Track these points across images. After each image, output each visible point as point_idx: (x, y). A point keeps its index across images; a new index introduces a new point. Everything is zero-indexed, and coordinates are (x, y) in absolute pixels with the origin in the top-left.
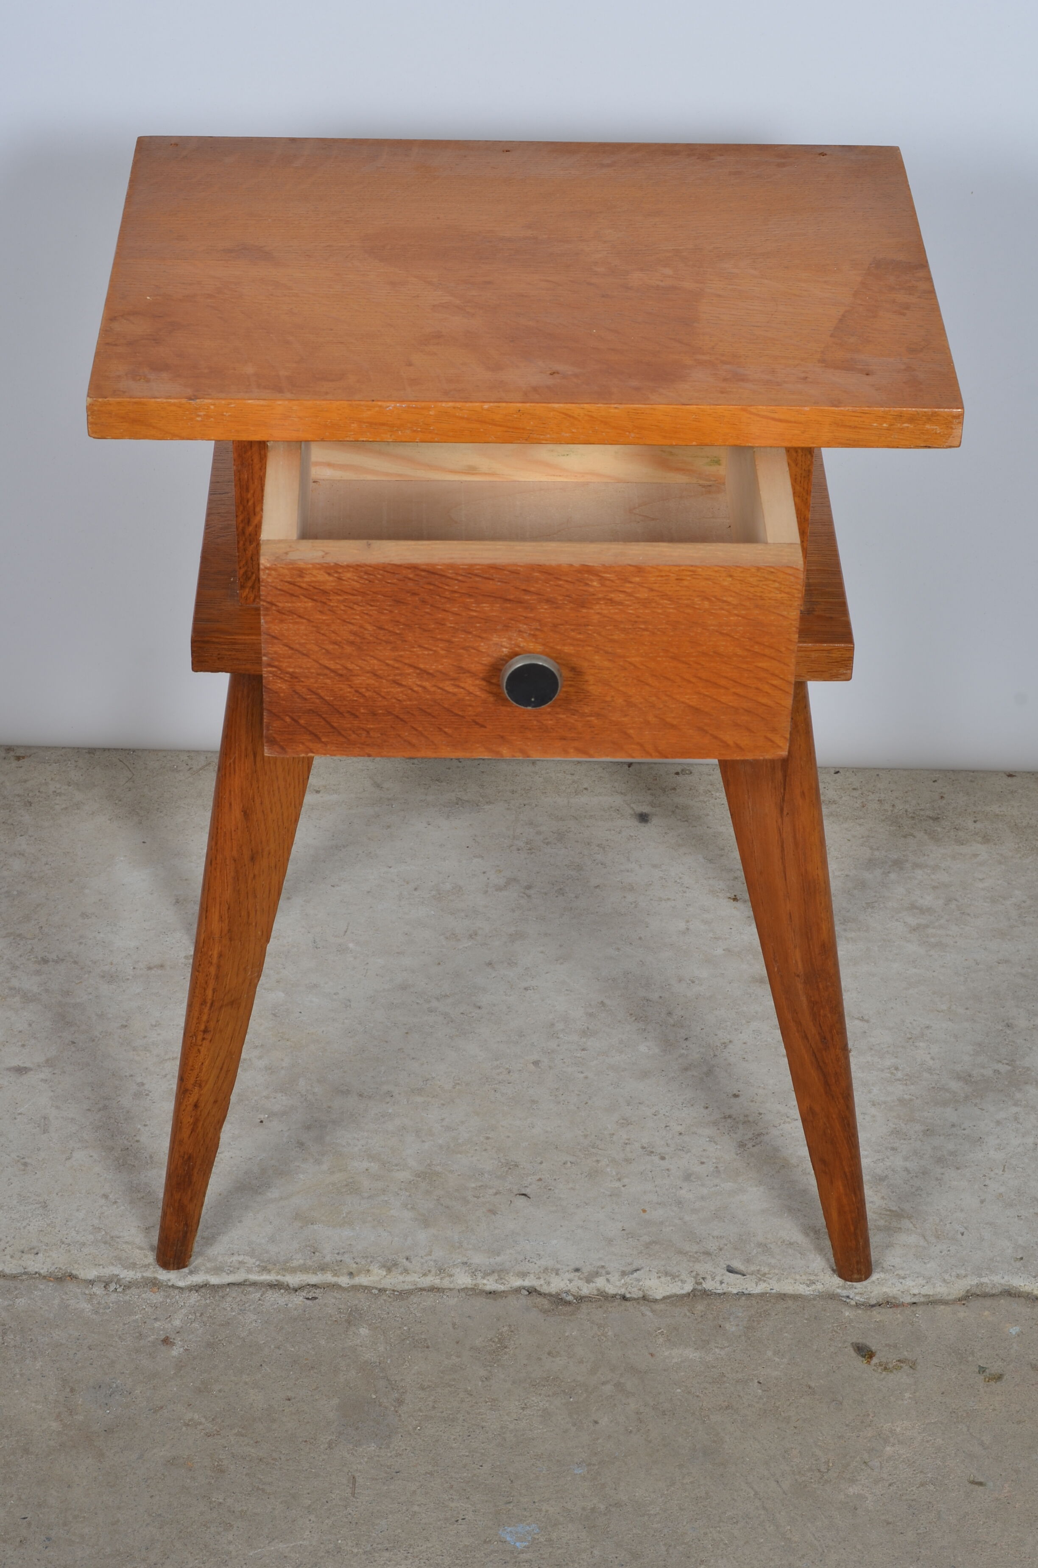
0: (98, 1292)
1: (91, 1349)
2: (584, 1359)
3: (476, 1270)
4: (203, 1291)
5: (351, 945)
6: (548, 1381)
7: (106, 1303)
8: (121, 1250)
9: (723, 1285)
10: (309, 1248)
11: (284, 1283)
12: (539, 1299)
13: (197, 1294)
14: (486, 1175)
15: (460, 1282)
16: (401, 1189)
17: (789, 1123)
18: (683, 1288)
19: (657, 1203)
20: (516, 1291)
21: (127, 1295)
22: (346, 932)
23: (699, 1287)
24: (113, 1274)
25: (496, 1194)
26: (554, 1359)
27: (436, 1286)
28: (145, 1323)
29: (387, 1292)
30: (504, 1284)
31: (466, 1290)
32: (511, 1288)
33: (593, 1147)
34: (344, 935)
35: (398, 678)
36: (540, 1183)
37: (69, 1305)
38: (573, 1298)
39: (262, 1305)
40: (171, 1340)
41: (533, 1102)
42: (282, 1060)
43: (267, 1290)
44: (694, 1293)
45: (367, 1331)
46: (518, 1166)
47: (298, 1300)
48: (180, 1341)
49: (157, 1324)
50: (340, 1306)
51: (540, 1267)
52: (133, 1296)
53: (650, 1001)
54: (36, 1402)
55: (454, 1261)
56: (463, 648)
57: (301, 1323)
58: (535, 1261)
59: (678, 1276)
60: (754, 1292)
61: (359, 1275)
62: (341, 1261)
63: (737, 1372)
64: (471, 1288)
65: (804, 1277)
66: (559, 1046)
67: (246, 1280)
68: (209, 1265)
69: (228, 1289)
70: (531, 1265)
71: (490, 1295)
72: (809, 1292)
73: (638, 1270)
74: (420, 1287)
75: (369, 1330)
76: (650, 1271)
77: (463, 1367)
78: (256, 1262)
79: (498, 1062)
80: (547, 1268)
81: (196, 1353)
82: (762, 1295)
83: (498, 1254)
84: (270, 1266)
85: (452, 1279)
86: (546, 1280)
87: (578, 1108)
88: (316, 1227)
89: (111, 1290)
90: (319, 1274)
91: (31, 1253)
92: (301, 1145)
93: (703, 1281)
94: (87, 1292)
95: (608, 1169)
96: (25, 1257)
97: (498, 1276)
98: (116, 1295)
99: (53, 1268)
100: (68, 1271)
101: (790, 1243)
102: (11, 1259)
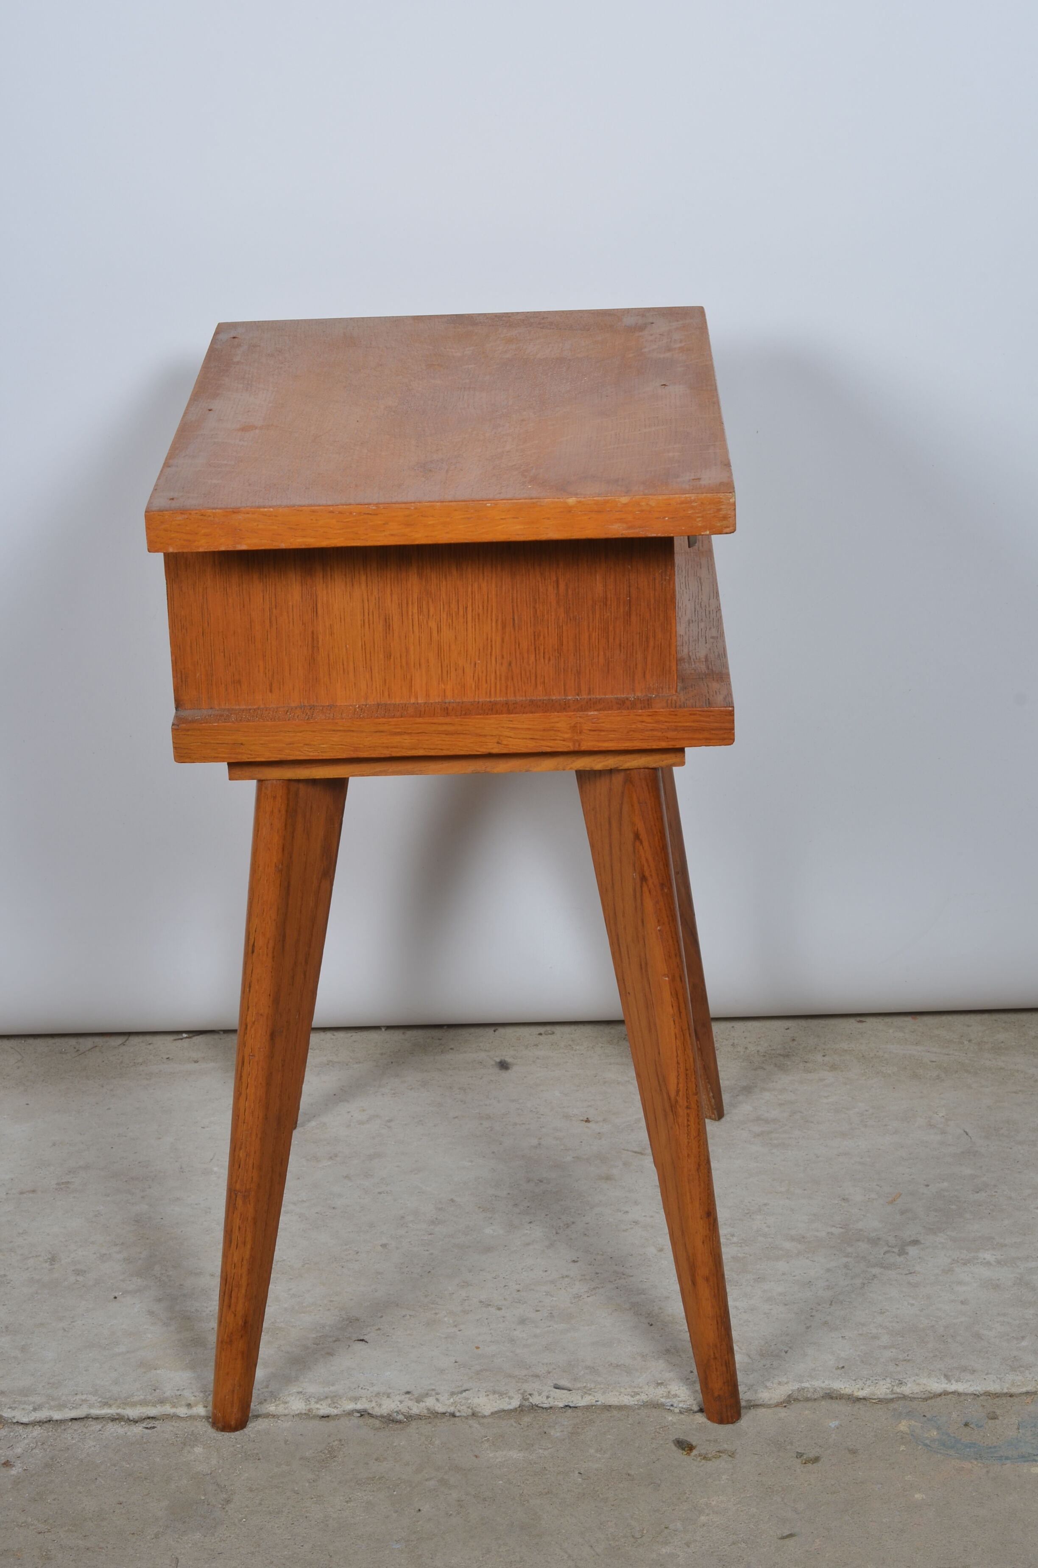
2: (410, 1463)
3: (310, 1397)
4: (47, 1425)
6: (373, 1480)
9: (549, 1399)
10: (150, 1387)
11: (124, 1416)
12: (370, 1421)
13: (40, 1428)
14: (327, 1328)
15: (294, 1408)
18: (510, 1404)
19: (491, 1342)
23: (527, 1403)
25: (335, 1341)
26: (380, 1464)
27: (270, 1413)
30: (337, 1408)
31: (300, 1416)
32: (344, 1411)
33: (432, 1303)
34: (210, 1162)
36: (379, 1332)
38: (403, 1417)
39: (102, 1434)
40: (12, 1463)
42: (141, 1253)
43: (108, 1422)
44: (522, 1409)
46: (358, 1320)
47: (138, 1429)
48: (20, 1463)
50: (177, 1432)
51: (372, 1392)
55: (290, 1394)
57: (138, 1446)
58: (368, 1388)
59: (505, 1394)
60: (580, 1405)
61: (196, 1406)
62: (180, 1395)
63: (559, 1466)
64: (305, 1414)
65: (629, 1390)
66: (407, 1232)
67: (88, 1415)
68: (52, 1403)
69: (70, 1423)
70: (363, 1391)
71: (324, 1418)
72: (633, 1403)
73: (467, 1390)
74: (256, 1414)
75: (203, 1448)
76: (479, 1391)
77: (292, 1473)
78: (97, 1398)
79: (348, 1247)
80: (379, 1393)
81: (34, 1472)
82: (588, 1407)
83: (333, 1385)
84: (111, 1402)
85: (286, 1405)
86: (376, 1402)
87: (421, 1276)
88: (158, 1372)
90: (158, 1405)
92: (151, 1313)
93: (530, 1397)
95: (446, 1319)
97: (331, 1401)
101: (618, 1365)
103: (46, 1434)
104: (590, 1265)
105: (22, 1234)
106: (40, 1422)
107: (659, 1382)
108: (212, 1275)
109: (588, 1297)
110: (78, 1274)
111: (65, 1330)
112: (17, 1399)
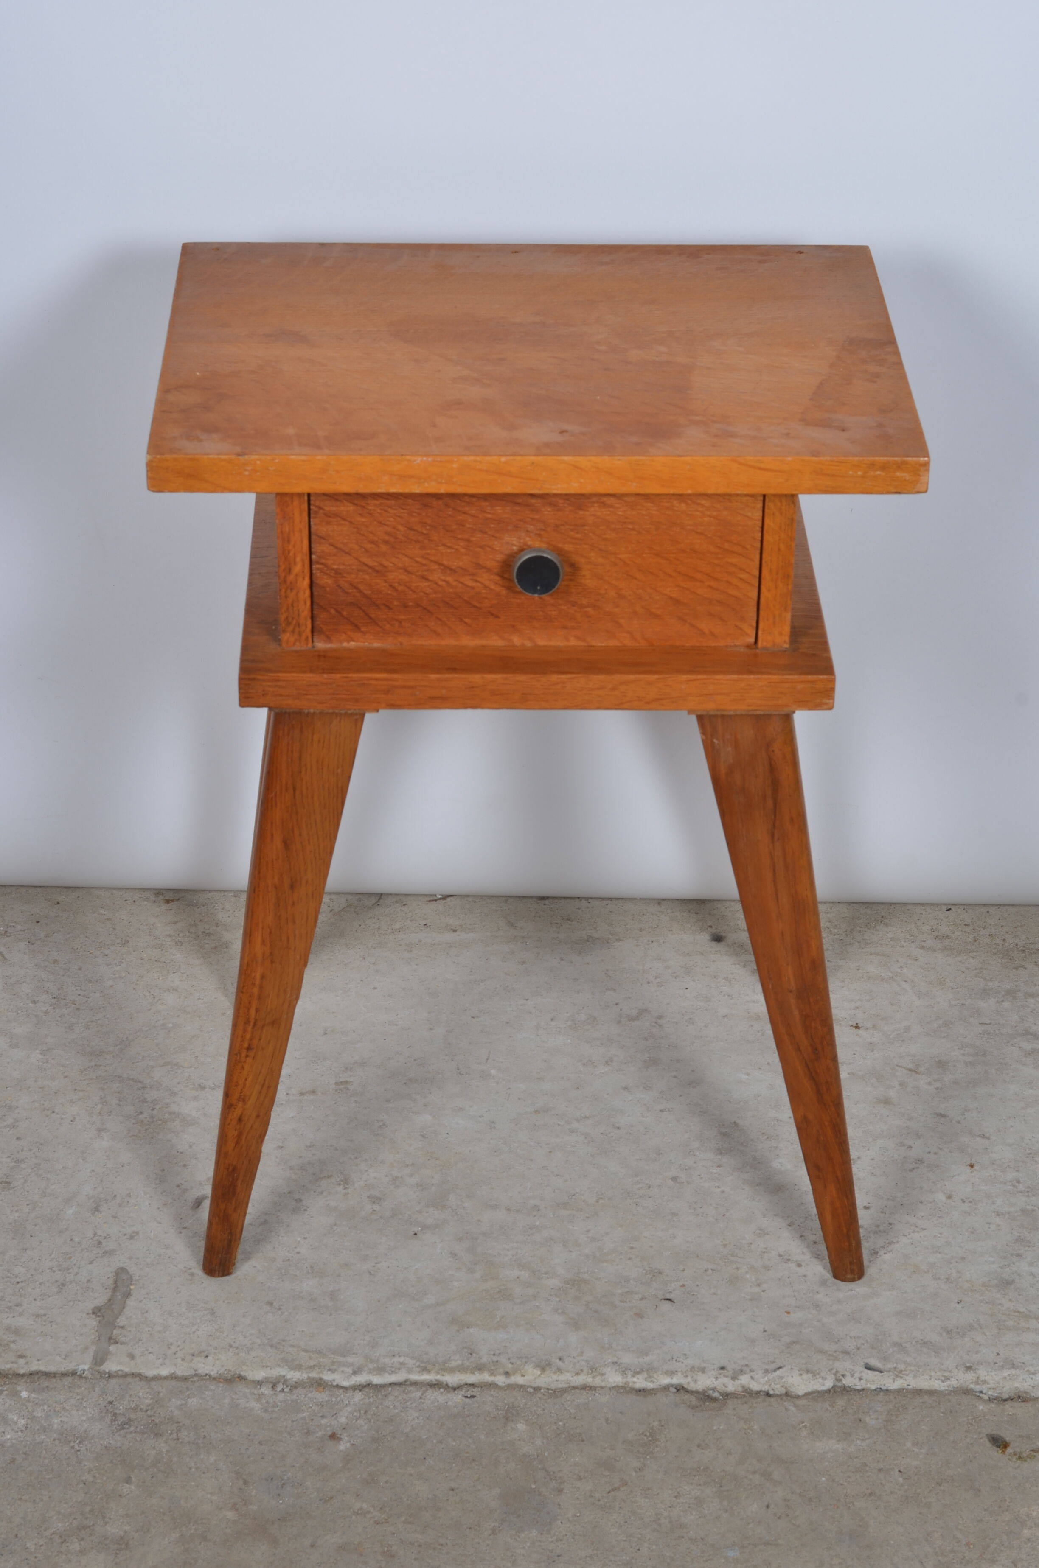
0: (266, 1392)
1: (262, 1445)
2: (732, 1451)
3: (626, 1369)
4: (367, 1390)
5: (493, 1072)
6: (698, 1471)
7: (274, 1402)
8: (287, 1353)
9: (862, 1381)
10: (466, 1350)
11: (443, 1383)
12: (686, 1397)
13: (360, 1393)
14: (632, 1282)
15: (611, 1380)
16: (551, 1295)
17: (918, 1232)
18: (823, 1385)
19: (796, 1306)
21: (294, 1394)
22: (487, 1059)
23: (839, 1384)
24: (280, 1376)
25: (642, 1299)
26: (703, 1451)
27: (588, 1385)
28: (312, 1420)
29: (542, 1390)
30: (654, 1382)
31: (617, 1389)
32: (660, 1385)
33: (733, 1256)
34: (486, 1062)
35: (426, 573)
36: (683, 1289)
37: (239, 1405)
38: (719, 1395)
39: (423, 1403)
40: (338, 1436)
41: (674, 1214)
42: (433, 1178)
43: (427, 1390)
44: (835, 1390)
45: (524, 1427)
46: (661, 1274)
47: (457, 1398)
48: (347, 1436)
49: (324, 1421)
50: (498, 1404)
51: (686, 1366)
52: (300, 1396)
53: (781, 1121)
54: (211, 1494)
55: (604, 1362)
56: (480, 547)
57: (461, 1419)
58: (681, 1360)
59: (819, 1374)
60: (892, 1388)
61: (514, 1374)
62: (497, 1361)
63: (878, 1461)
64: (622, 1386)
65: (939, 1374)
66: (695, 1163)
67: (407, 1380)
68: (371, 1366)
69: (390, 1389)
70: (677, 1364)
71: (639, 1393)
72: (944, 1388)
74: (573, 1385)
75: (526, 1425)
76: (792, 1369)
77: (618, 1459)
78: (414, 1361)
79: (638, 1178)
80: (693, 1367)
81: (362, 1448)
82: (899, 1391)
83: (647, 1354)
84: (429, 1367)
85: (603, 1377)
86: (692, 1377)
87: (716, 1220)
88: (471, 1330)
89: (278, 1390)
90: (476, 1373)
91: (201, 1356)
92: (454, 1255)
93: (843, 1378)
94: (256, 1392)
95: (748, 1276)
96: (196, 1359)
97: (647, 1374)
98: (283, 1394)
99: (223, 1370)
100: (238, 1373)
101: (924, 1343)
102: (182, 1362)
103: (367, 1402)
104: (882, 1212)
105: (310, 1147)
106: (360, 1386)
107: (968, 1365)
108: (508, 1209)
109: (885, 1253)
110: (374, 1202)
111: (371, 1274)
112: (335, 1360)
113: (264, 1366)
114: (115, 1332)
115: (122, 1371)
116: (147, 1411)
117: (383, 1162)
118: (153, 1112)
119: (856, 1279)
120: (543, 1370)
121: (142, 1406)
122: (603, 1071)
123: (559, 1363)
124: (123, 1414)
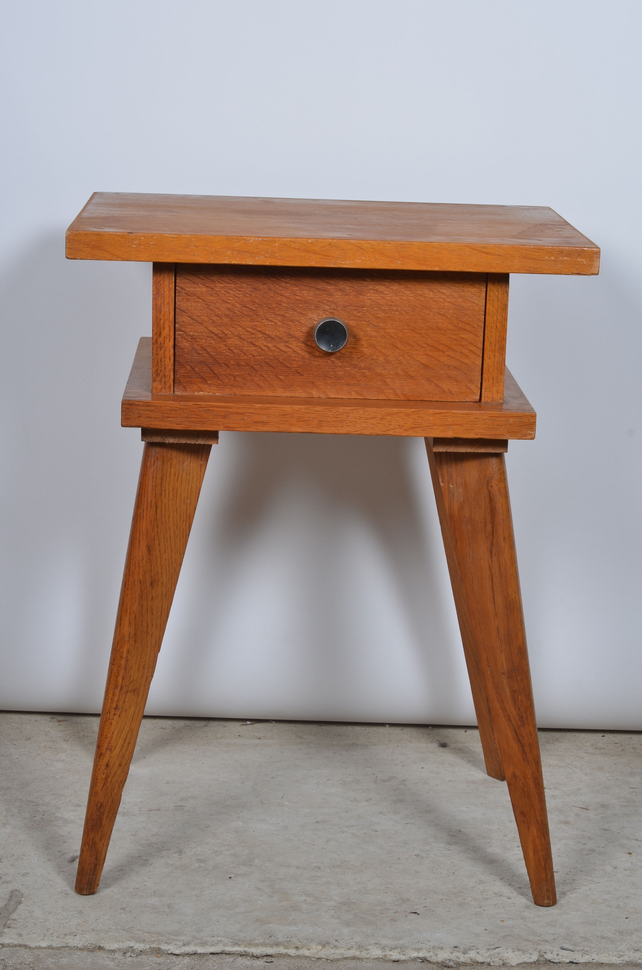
0: (118, 957)
3: (385, 947)
4: (193, 956)
5: (287, 803)
7: (124, 962)
8: (135, 934)
9: (559, 956)
10: (267, 935)
11: (249, 953)
12: (429, 965)
13: (188, 958)
14: (388, 904)
15: (374, 953)
16: (329, 909)
17: (594, 884)
18: (531, 958)
19: (508, 918)
20: (413, 960)
21: (139, 958)
22: (282, 797)
23: (542, 959)
24: (130, 947)
25: (395, 913)
27: (357, 956)
29: (323, 960)
30: (405, 955)
31: (378, 959)
32: (410, 958)
34: (282, 799)
36: (426, 908)
37: (98, 962)
38: (454, 964)
39: (235, 965)
41: (417, 872)
42: (243, 851)
43: (238, 958)
44: (539, 962)
46: (409, 900)
47: (260, 962)
50: (290, 966)
51: (429, 946)
52: (143, 959)
55: (369, 943)
58: (426, 943)
59: (527, 951)
60: (581, 962)
61: (302, 948)
62: (290, 941)
64: (382, 958)
65: (615, 953)
66: (432, 848)
67: (223, 951)
68: (196, 942)
69: (210, 956)
70: (423, 945)
71: (394, 962)
72: (619, 962)
73: (499, 947)
74: (346, 956)
76: (507, 948)
78: (228, 940)
79: (391, 855)
80: (434, 947)
82: (586, 964)
83: (400, 940)
84: (240, 943)
85: (368, 951)
86: (433, 952)
87: (448, 875)
88: (271, 925)
89: (127, 956)
90: (274, 947)
91: (71, 935)
92: (258, 889)
93: (545, 954)
94: (111, 956)
95: (472, 903)
96: (67, 937)
97: (401, 950)
98: (131, 958)
99: (87, 943)
100: (98, 945)
101: (603, 937)
102: (57, 939)
103: (193, 962)
104: (567, 874)
105: (155, 835)
106: (188, 954)
107: (636, 949)
108: (297, 868)
109: (571, 894)
110: (201, 862)
111: (197, 896)
112: (170, 938)
113: (117, 941)
114: (8, 922)
115: (12, 943)
116: (30, 964)
117: (207, 843)
118: (44, 817)
119: (551, 904)
120: (324, 946)
121: (26, 962)
122: (365, 804)
123: (336, 943)
124: (11, 966)
